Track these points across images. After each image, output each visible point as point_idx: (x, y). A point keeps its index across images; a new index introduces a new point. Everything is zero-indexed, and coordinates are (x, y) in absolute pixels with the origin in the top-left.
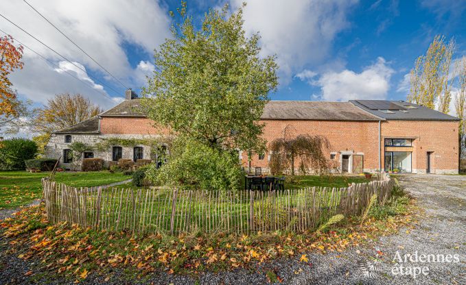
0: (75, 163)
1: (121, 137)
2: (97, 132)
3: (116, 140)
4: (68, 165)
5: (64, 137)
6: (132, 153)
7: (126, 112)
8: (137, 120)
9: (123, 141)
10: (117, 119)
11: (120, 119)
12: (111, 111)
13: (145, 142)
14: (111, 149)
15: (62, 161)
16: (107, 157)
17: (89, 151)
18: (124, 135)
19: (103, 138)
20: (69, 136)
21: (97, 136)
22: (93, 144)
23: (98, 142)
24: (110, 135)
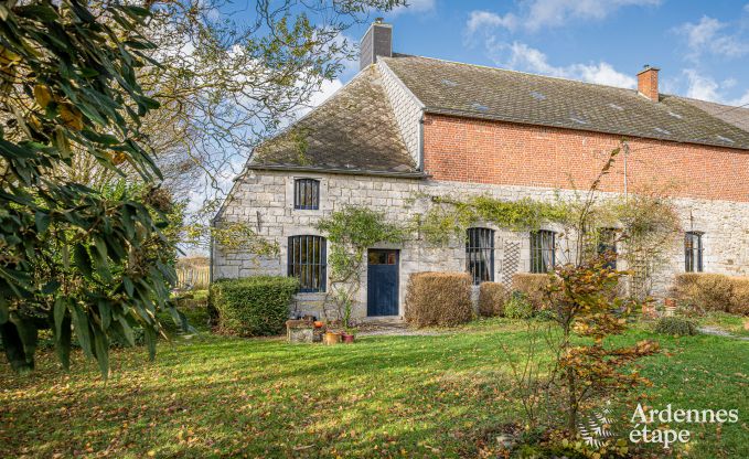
0: (335, 289)
1: (493, 193)
4: (309, 302)
5: (289, 183)
6: (525, 253)
11: (486, 131)
13: (561, 215)
14: (462, 237)
17: (389, 245)
18: (503, 187)
19: (435, 194)
20: (311, 180)
21: (414, 187)
22: (401, 217)
23: (418, 208)
24: (458, 184)
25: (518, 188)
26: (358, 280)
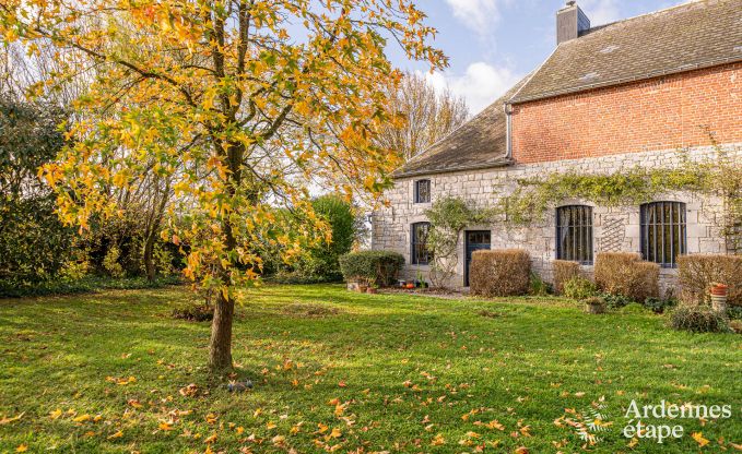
0: (443, 262)
1: (591, 166)
2: (501, 157)
3: (574, 183)
4: (423, 271)
6: (632, 228)
7: (593, 75)
8: (652, 91)
9: (600, 181)
10: (568, 104)
11: (579, 103)
12: (538, 80)
13: (696, 182)
14: (550, 216)
15: (408, 258)
16: (543, 252)
17: (481, 227)
18: (600, 159)
19: (523, 177)
20: (425, 181)
21: (503, 174)
22: (491, 202)
23: (507, 193)
24: (546, 164)
25: (623, 157)
26: (456, 256)
